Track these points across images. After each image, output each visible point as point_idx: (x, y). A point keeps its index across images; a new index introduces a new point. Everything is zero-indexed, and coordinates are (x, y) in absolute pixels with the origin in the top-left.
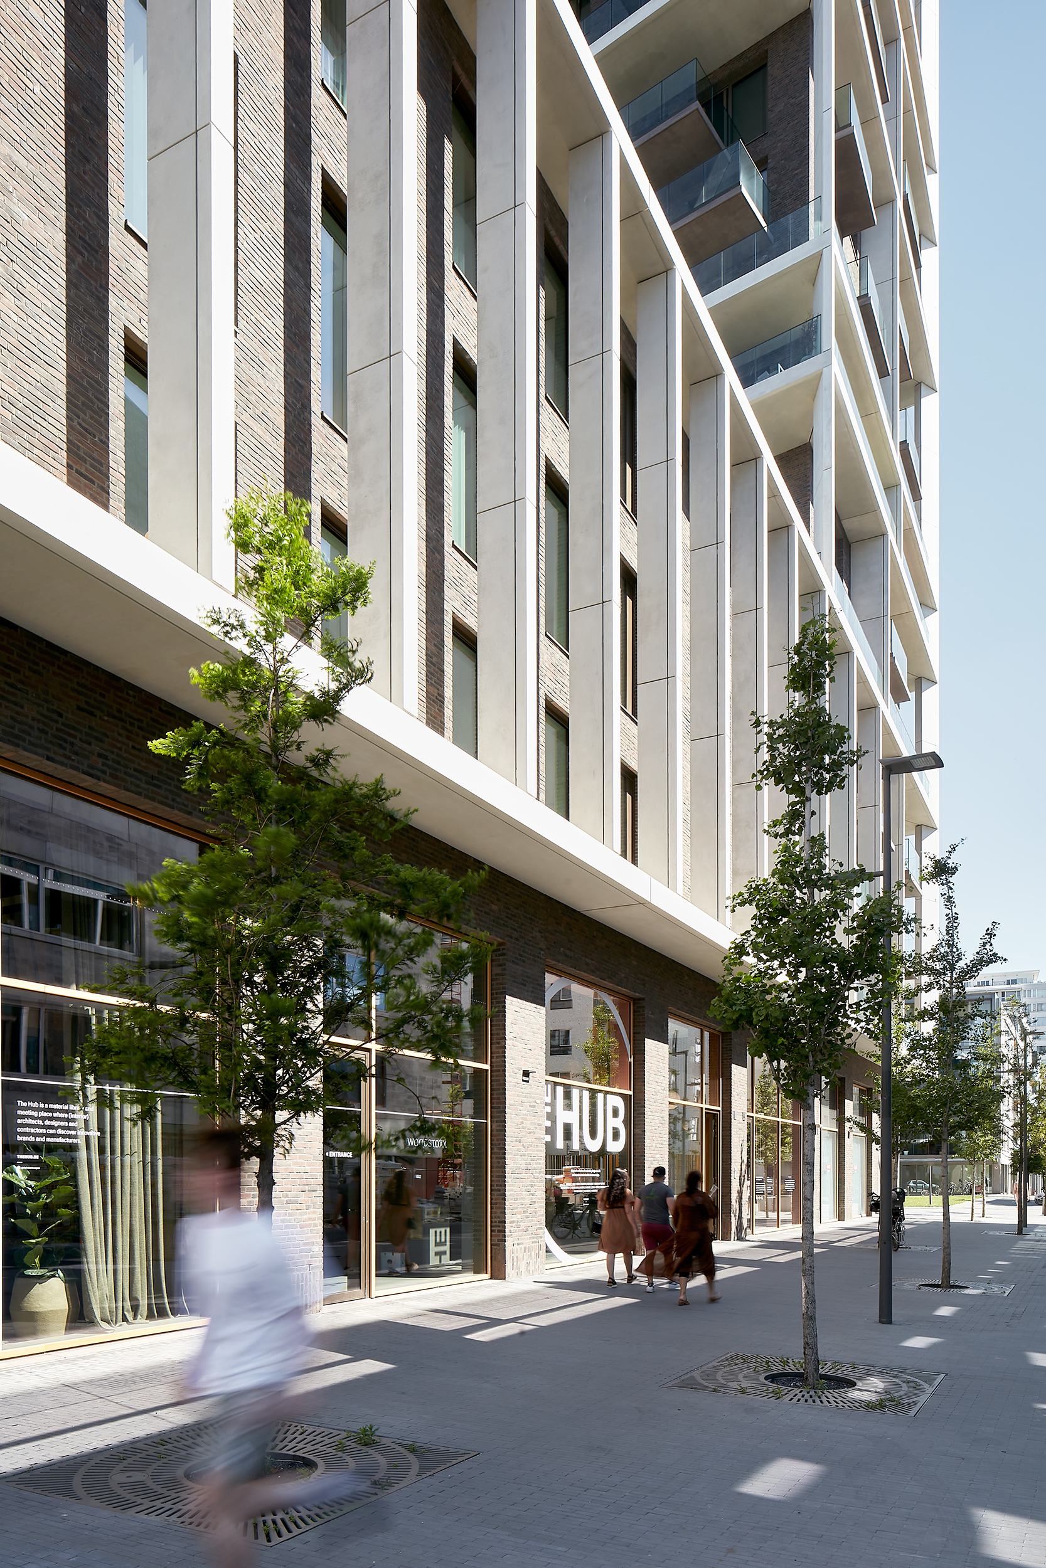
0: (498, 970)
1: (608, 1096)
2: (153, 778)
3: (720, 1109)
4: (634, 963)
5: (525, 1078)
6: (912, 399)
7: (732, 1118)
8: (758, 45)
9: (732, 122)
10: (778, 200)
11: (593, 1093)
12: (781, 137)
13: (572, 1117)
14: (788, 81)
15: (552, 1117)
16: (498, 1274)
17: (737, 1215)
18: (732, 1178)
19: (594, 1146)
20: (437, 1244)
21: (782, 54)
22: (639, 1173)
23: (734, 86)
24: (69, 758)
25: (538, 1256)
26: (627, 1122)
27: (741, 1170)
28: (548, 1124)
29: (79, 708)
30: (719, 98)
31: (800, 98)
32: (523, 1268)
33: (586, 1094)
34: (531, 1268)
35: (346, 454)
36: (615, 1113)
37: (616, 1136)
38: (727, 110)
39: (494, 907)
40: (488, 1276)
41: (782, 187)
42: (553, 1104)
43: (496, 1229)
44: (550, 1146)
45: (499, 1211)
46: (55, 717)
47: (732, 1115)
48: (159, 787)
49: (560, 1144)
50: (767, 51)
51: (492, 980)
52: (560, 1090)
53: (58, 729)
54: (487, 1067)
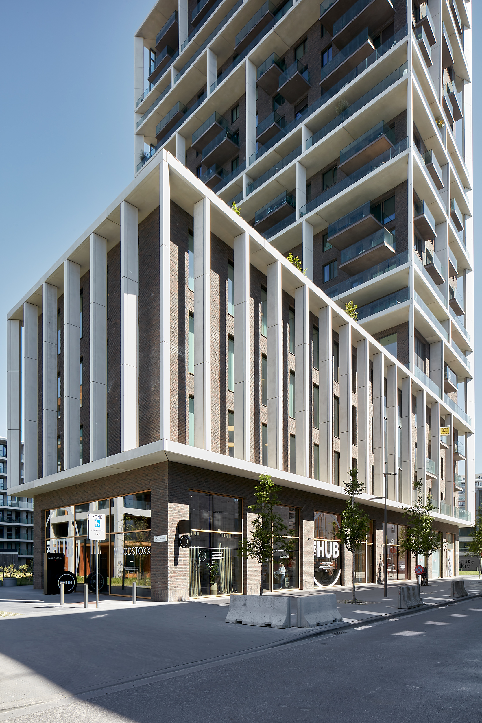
0: (301, 514)
1: (333, 542)
2: (233, 490)
3: (373, 543)
4: (341, 506)
5: (308, 540)
6: (463, 274)
7: (377, 546)
8: (392, 190)
9: (384, 213)
10: (399, 241)
11: (329, 542)
12: (400, 220)
13: (322, 549)
14: (402, 202)
15: (316, 549)
16: (302, 588)
17: (378, 575)
18: (377, 564)
19: (328, 556)
20: (286, 582)
21: (400, 193)
22: (343, 563)
23: (384, 202)
24: (221, 491)
25: (312, 584)
26: (339, 549)
27: (380, 562)
28: (315, 551)
29: (222, 482)
30: (379, 206)
31: (406, 208)
32: (308, 587)
33: (326, 542)
34: (310, 587)
35: (267, 410)
36: (336, 547)
37: (336, 553)
38: (382, 211)
39: (300, 499)
40: (299, 589)
41: (400, 237)
42: (317, 546)
43: (301, 577)
44: (315, 557)
45: (302, 573)
46: (219, 484)
47: (377, 545)
48: (234, 492)
49: (319, 556)
50: (395, 192)
51: (300, 516)
52: (319, 542)
53: (219, 487)
54: (299, 538)
